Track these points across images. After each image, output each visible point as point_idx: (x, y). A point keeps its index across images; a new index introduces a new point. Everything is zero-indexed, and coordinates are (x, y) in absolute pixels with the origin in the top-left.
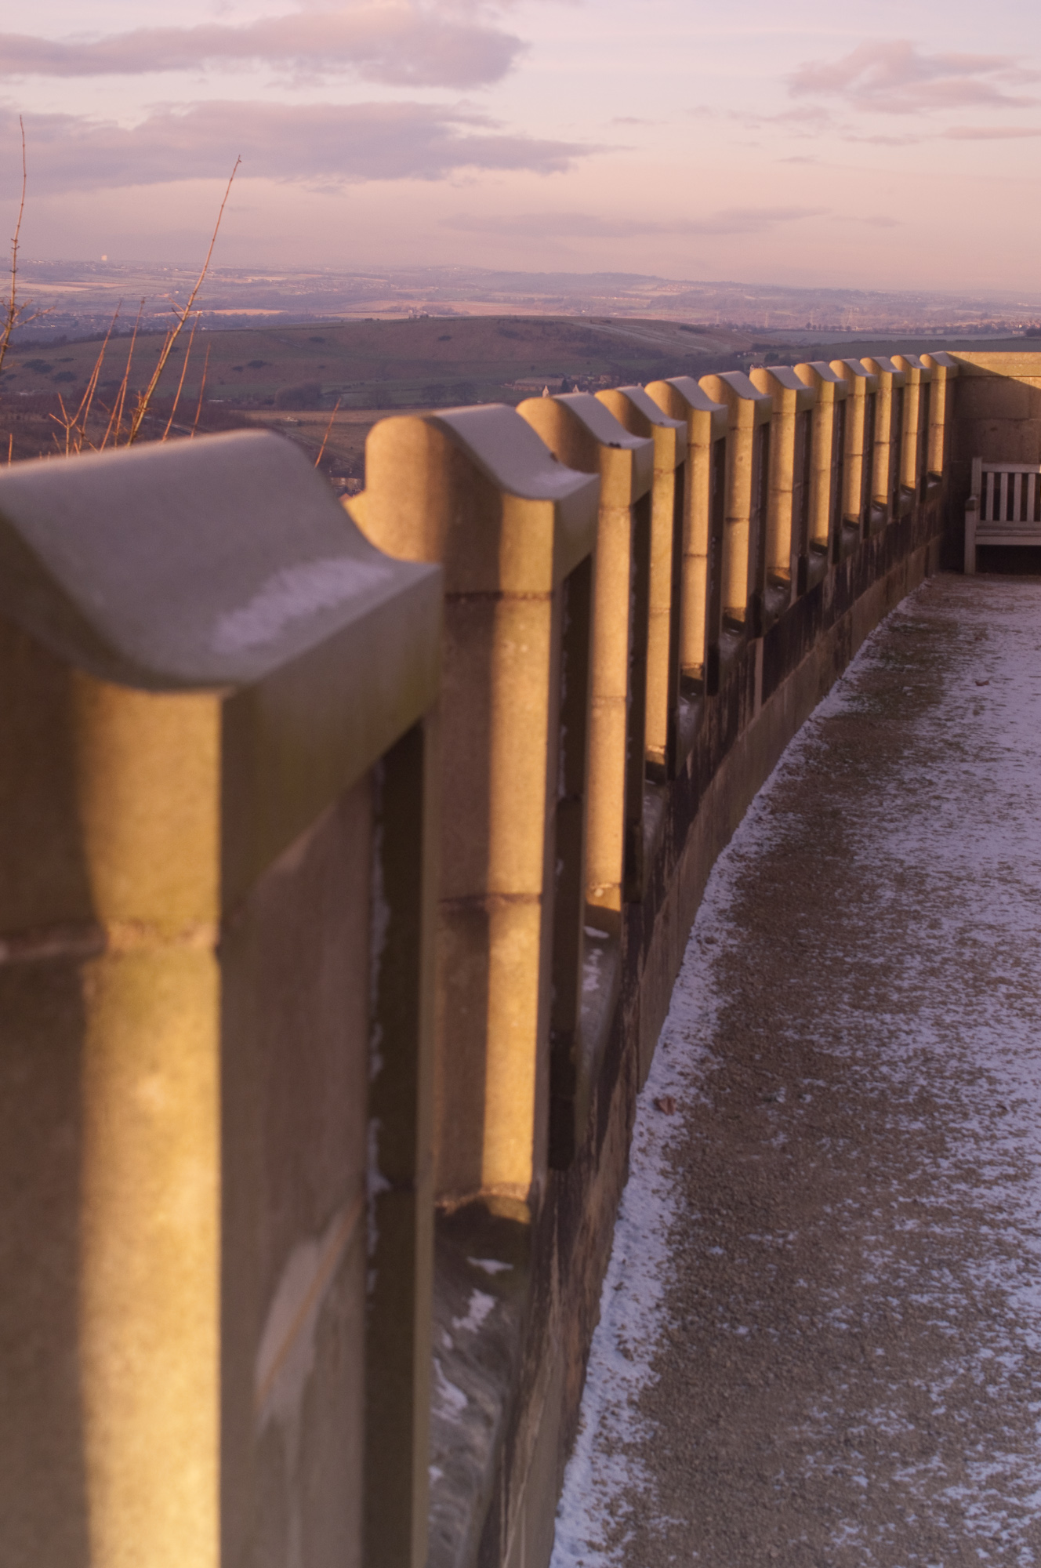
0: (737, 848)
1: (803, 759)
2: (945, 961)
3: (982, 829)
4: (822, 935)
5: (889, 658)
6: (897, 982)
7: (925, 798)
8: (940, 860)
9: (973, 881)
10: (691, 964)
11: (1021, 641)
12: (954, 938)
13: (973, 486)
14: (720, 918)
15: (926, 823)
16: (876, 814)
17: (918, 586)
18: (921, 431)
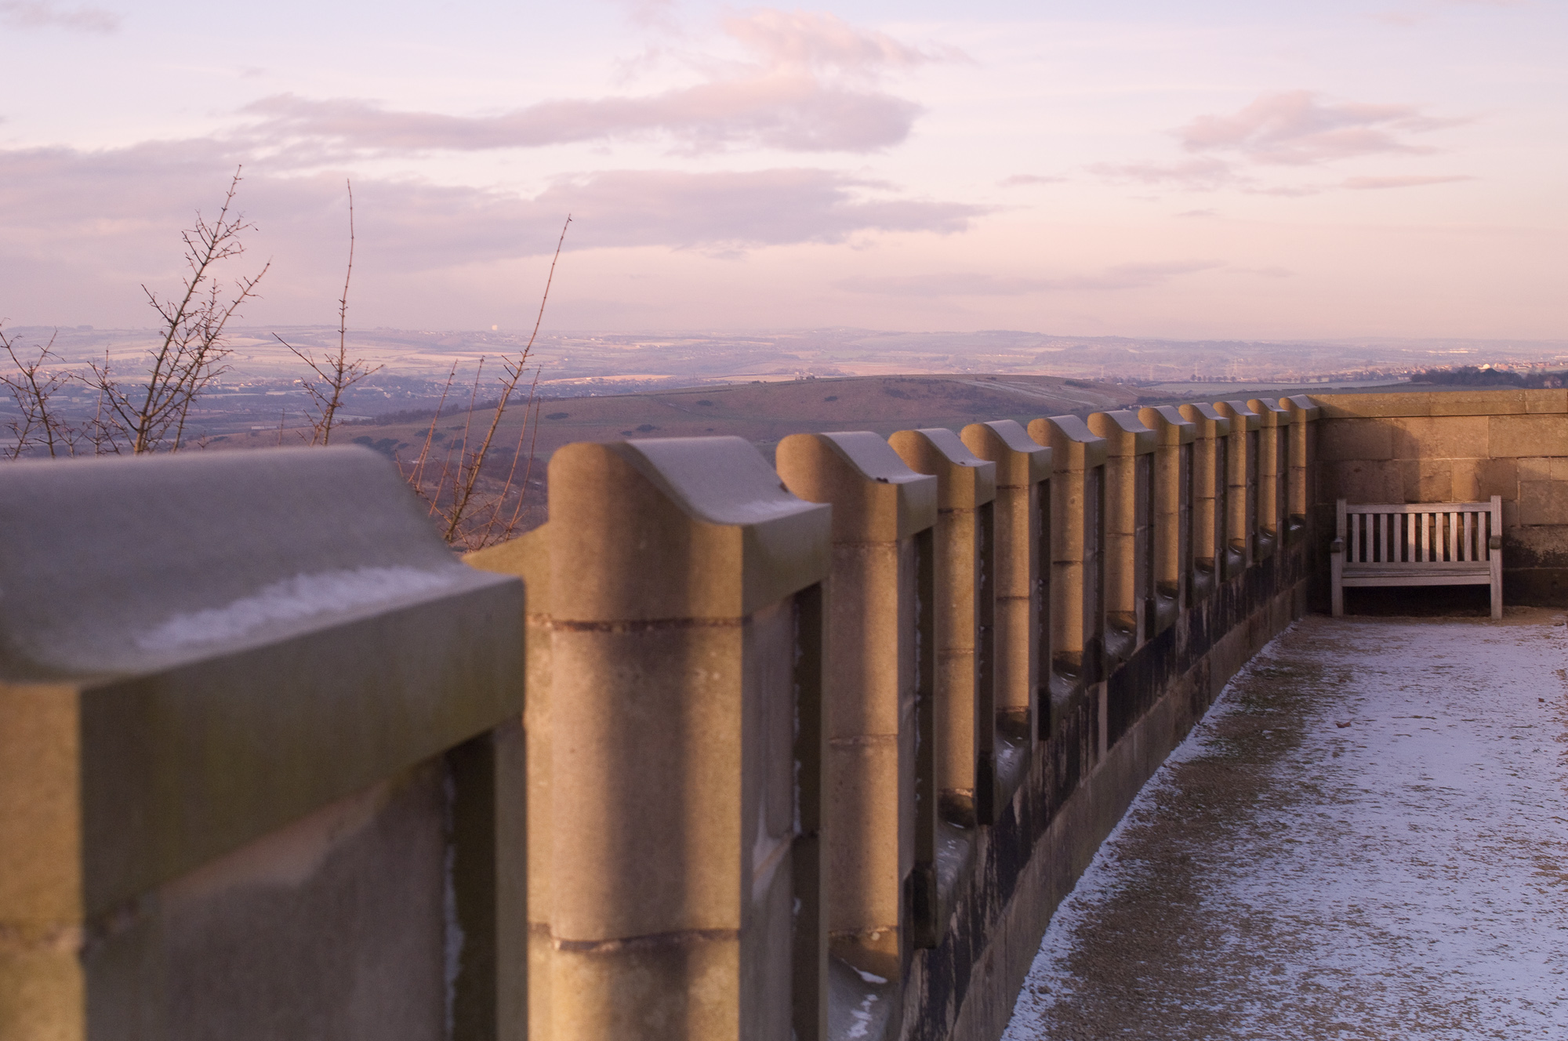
0: (1079, 896)
1: (1154, 805)
2: (1286, 1007)
3: (1334, 872)
4: (1161, 982)
5: (1251, 702)
6: (1234, 1030)
7: (1277, 841)
8: (1289, 904)
9: (1321, 925)
10: (1021, 1014)
11: (1386, 682)
12: (1297, 984)
13: (1338, 527)
14: (1056, 967)
15: (1277, 867)
16: (1225, 859)
17: (1284, 630)
18: (1280, 474)
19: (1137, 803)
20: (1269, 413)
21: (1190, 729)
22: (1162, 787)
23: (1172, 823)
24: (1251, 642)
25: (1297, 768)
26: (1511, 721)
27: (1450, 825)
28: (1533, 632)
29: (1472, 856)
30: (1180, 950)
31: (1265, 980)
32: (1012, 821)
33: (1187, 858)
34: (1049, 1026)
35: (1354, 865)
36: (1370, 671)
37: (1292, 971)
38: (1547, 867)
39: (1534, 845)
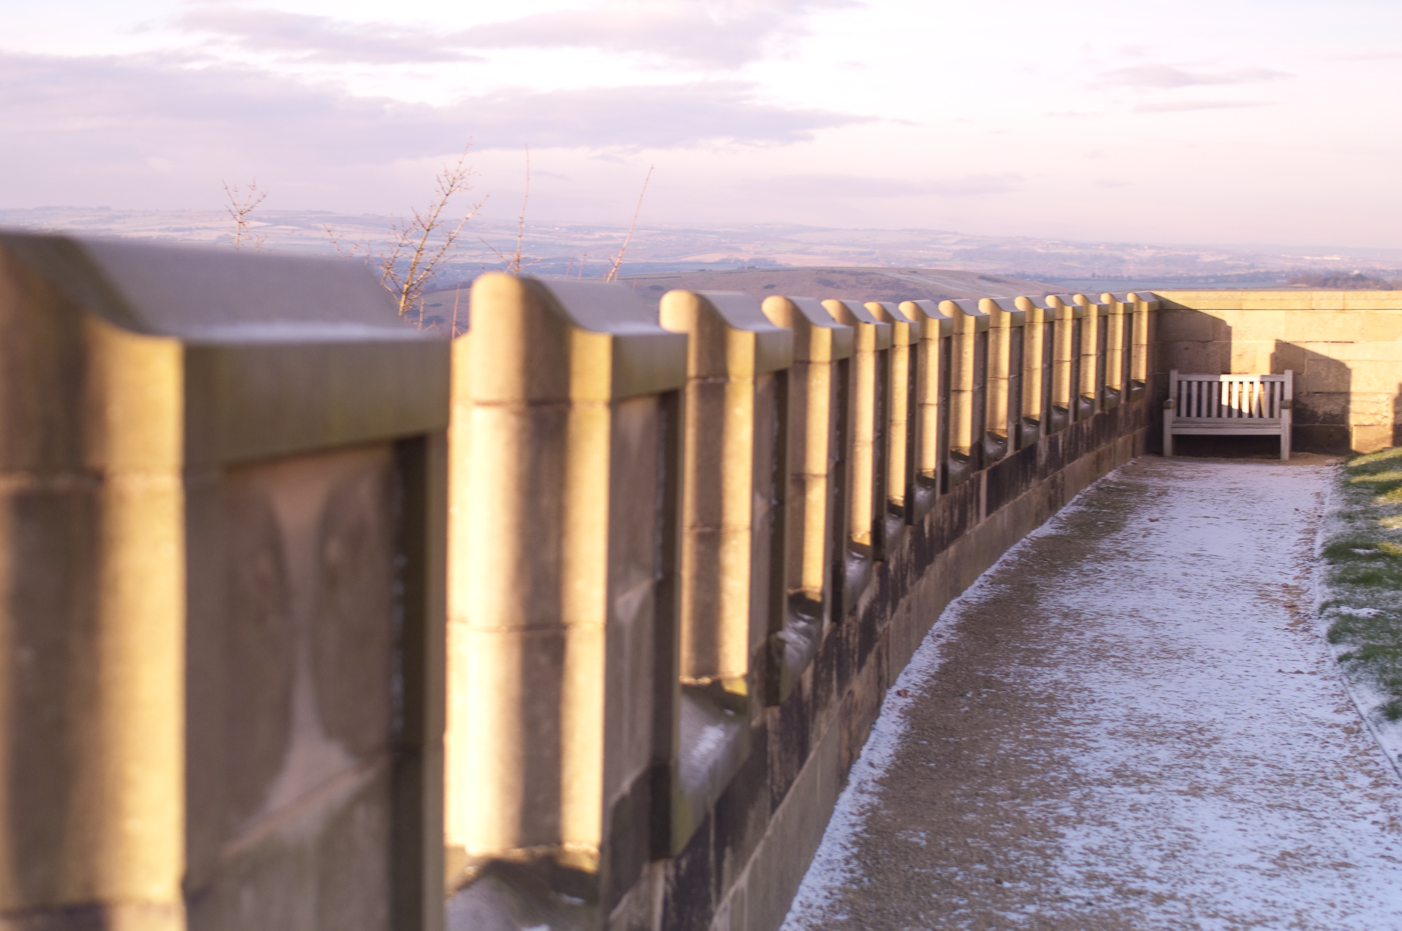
0: (964, 599)
1: (1017, 558)
3: (1127, 594)
4: (1010, 637)
6: (1049, 656)
8: (1094, 607)
9: (1112, 616)
10: (926, 645)
11: (1191, 496)
12: (1090, 639)
13: (1171, 391)
14: (948, 628)
15: (1091, 590)
16: (1059, 586)
17: (1125, 463)
18: (1125, 348)
19: (1005, 556)
20: (1118, 303)
21: (1047, 518)
22: (1023, 549)
23: (1028, 568)
24: (1098, 466)
25: (1116, 542)
26: (1271, 521)
27: (1209, 574)
28: (1309, 469)
29: (1217, 589)
30: (1023, 624)
31: (1071, 637)
32: (924, 533)
33: (1034, 585)
34: (941, 650)
35: (1140, 591)
36: (1181, 490)
37: (1089, 634)
38: (1263, 595)
39: (1260, 585)
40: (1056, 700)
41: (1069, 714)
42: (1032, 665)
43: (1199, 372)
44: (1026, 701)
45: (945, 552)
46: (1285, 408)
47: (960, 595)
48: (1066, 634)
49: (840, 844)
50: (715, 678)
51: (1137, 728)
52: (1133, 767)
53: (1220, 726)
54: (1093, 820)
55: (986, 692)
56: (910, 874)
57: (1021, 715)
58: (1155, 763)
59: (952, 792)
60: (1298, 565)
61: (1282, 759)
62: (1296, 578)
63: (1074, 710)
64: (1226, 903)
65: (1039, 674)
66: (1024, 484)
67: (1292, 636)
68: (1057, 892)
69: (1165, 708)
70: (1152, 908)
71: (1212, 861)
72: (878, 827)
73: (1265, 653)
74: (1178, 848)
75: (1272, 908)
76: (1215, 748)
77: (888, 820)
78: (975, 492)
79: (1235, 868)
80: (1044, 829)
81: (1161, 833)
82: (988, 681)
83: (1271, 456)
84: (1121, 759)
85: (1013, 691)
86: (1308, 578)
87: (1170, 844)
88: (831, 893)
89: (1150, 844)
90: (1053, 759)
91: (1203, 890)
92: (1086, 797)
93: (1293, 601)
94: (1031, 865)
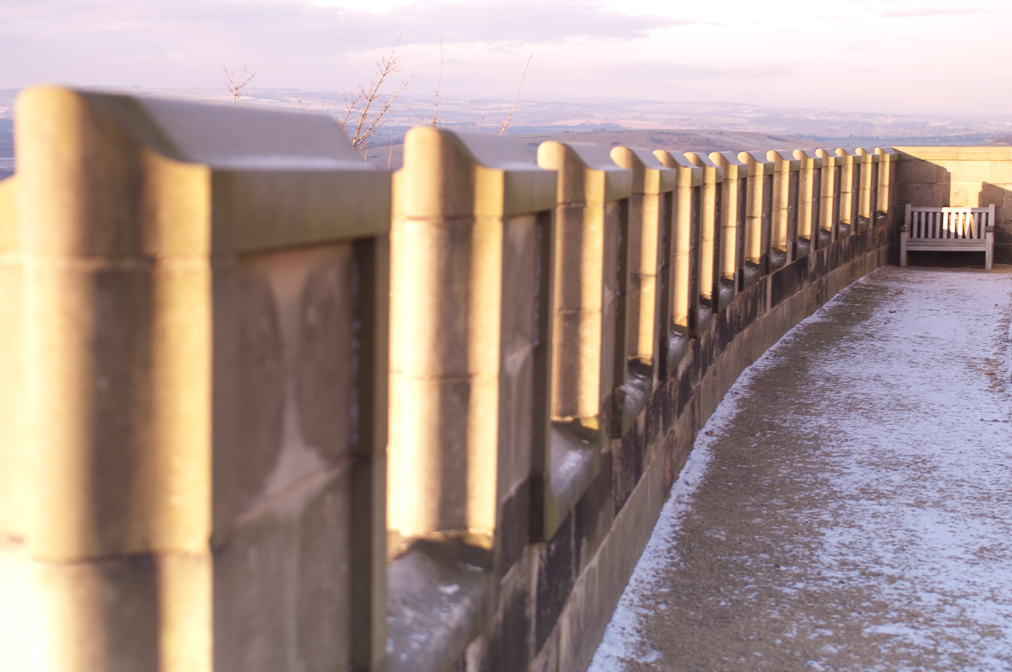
0: (754, 367)
1: (793, 338)
2: (839, 403)
4: (787, 394)
5: (848, 301)
6: (816, 408)
11: (920, 295)
12: (845, 396)
13: (906, 219)
16: (823, 358)
17: (872, 271)
18: (873, 188)
19: (785, 337)
20: (868, 155)
21: (815, 311)
22: (797, 332)
23: (801, 345)
24: (853, 273)
25: (865, 328)
26: (978, 313)
27: (932, 350)
28: (1006, 276)
29: (938, 361)
30: (797, 385)
31: (832, 395)
32: (726, 320)
33: (806, 357)
34: (738, 404)
35: (882, 362)
36: (913, 291)
37: (844, 393)
38: (971, 366)
39: (968, 359)
40: (820, 439)
41: (829, 449)
42: (803, 414)
43: (926, 205)
44: (798, 440)
45: (741, 333)
46: (989, 232)
47: (751, 365)
48: (828, 392)
49: (664, 539)
50: (576, 417)
51: (878, 459)
52: (875, 487)
53: (938, 459)
54: (845, 523)
55: (770, 433)
56: (714, 560)
57: (795, 449)
58: (891, 484)
59: (745, 503)
60: (996, 345)
61: (982, 482)
62: (995, 354)
63: (833, 446)
64: (940, 582)
65: (808, 421)
66: (799, 285)
67: (991, 395)
68: (819, 574)
69: (899, 446)
70: (886, 586)
71: (930, 553)
72: (691, 527)
73: (972, 407)
74: (906, 544)
75: (973, 586)
76: (934, 474)
77: (698, 522)
78: (763, 290)
79: (947, 558)
80: (810, 530)
81: (894, 533)
82: (771, 425)
83: (978, 266)
84: (867, 481)
85: (789, 433)
86: (1004, 354)
87: (900, 541)
88: (657, 573)
89: (886, 541)
90: (817, 481)
91: (923, 573)
92: (840, 507)
93: (992, 371)
94: (800, 554)
